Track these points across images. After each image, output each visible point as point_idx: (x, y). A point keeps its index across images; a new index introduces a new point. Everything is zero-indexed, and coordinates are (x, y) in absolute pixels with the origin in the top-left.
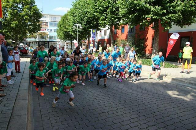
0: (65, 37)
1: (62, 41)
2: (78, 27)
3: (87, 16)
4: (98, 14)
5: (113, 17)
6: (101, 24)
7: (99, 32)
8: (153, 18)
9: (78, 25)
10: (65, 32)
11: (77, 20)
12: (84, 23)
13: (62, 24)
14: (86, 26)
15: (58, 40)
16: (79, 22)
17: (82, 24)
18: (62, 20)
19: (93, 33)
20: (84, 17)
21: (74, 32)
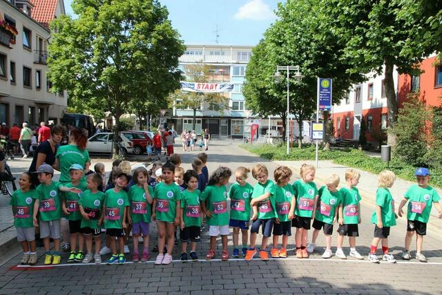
1: (257, 115)
2: (288, 73)
4: (341, 30)
9: (288, 69)
10: (260, 90)
11: (288, 53)
12: (308, 62)
16: (293, 59)
17: (300, 64)
18: (254, 56)
19: (322, 89)
20: (308, 44)
21: (280, 88)
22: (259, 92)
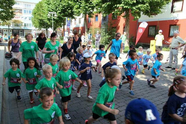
0: (40, 26)
1: (37, 29)
2: (52, 15)
3: (61, 5)
4: (72, 2)
5: (87, 6)
6: (75, 12)
7: (73, 20)
8: (124, 7)
9: (52, 13)
10: (40, 20)
11: (52, 8)
12: (59, 11)
13: (37, 12)
14: (60, 14)
15: (33, 28)
16: (54, 10)
17: (56, 12)
18: (37, 7)
19: (67, 21)
20: (59, 5)
21: (49, 20)
22: (39, 21)
